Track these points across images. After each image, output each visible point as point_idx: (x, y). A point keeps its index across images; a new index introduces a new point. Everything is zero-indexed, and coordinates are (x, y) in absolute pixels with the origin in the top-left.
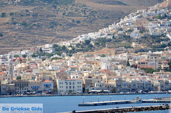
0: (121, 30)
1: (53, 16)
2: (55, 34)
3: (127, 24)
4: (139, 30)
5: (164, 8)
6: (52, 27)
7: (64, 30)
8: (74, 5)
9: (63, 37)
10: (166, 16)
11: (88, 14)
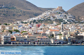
0: (46, 17)
1: (13, 12)
2: (15, 18)
3: (47, 15)
4: (53, 17)
5: (58, 10)
6: (14, 16)
7: (18, 17)
8: (16, 9)
9: (18, 20)
10: (60, 13)
11: (23, 12)
